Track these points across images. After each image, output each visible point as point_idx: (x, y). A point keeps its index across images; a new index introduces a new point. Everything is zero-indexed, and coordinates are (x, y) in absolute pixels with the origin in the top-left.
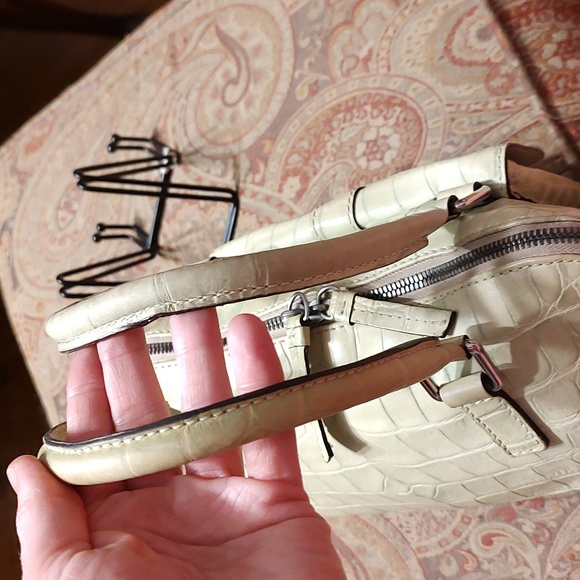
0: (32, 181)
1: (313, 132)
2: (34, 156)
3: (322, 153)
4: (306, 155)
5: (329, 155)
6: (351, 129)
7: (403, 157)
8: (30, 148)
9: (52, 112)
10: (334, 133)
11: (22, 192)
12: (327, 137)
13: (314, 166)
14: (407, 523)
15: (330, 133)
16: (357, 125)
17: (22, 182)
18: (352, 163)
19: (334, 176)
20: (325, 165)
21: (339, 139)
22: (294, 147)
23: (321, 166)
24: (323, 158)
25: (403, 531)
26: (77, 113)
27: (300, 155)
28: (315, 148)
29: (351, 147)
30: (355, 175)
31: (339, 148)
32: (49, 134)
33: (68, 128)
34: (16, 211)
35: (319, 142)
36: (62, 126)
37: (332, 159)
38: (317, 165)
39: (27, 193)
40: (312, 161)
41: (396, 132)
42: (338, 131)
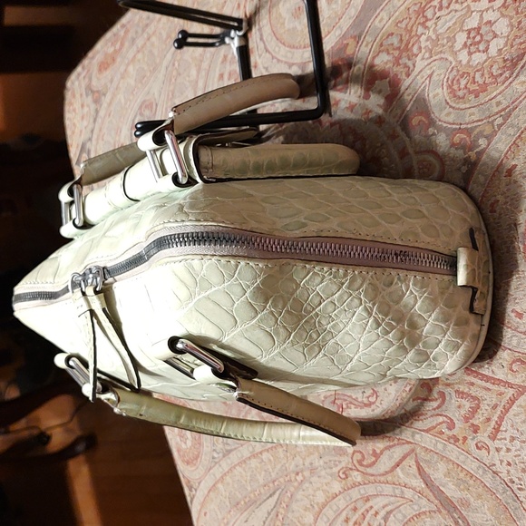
0: (106, 100)
1: (403, 25)
2: (108, 74)
3: (415, 50)
4: (396, 53)
5: (423, 51)
6: (448, 17)
7: (512, 46)
8: (103, 66)
9: (123, 26)
10: (428, 24)
11: (97, 111)
12: (420, 30)
13: (406, 66)
14: (519, 479)
15: (423, 24)
16: (456, 11)
17: (97, 101)
18: (450, 58)
19: (430, 76)
20: (420, 64)
21: (435, 30)
22: (381, 45)
23: (414, 66)
24: (417, 56)
25: (515, 487)
26: (147, 25)
27: (388, 54)
28: (407, 45)
29: (449, 39)
30: (455, 72)
31: (436, 42)
32: (120, 49)
33: (140, 42)
34: (92, 131)
35: (411, 37)
36: (133, 40)
37: (427, 55)
38: (410, 64)
39: (102, 113)
40: (404, 60)
41: (503, 15)
42: (434, 21)
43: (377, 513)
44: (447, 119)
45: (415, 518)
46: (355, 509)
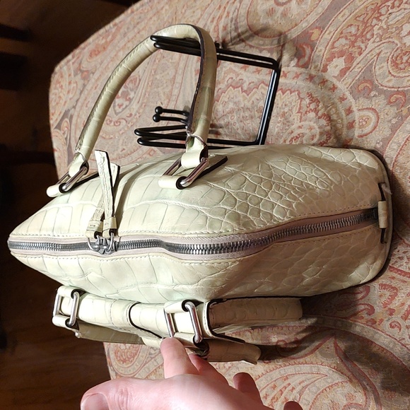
0: (93, 78)
1: (361, 19)
2: (99, 58)
3: (368, 36)
4: (353, 39)
5: (375, 36)
6: (398, 14)
8: (94, 53)
9: (115, 25)
10: (382, 18)
11: (84, 86)
12: (375, 21)
13: (359, 47)
15: (378, 18)
16: (405, 9)
17: (84, 78)
18: (396, 41)
19: (379, 54)
20: (371, 45)
21: (386, 22)
22: (342, 33)
23: (366, 47)
24: (369, 40)
26: (138, 23)
27: (346, 39)
28: (362, 33)
29: (397, 28)
30: (399, 51)
31: (386, 31)
32: (112, 40)
33: (130, 35)
34: (77, 101)
35: (366, 27)
36: (125, 34)
37: (378, 39)
38: (363, 46)
39: (89, 87)
40: (359, 43)
42: (386, 16)
43: (293, 388)
44: (387, 84)
45: (328, 389)
46: (275, 387)
